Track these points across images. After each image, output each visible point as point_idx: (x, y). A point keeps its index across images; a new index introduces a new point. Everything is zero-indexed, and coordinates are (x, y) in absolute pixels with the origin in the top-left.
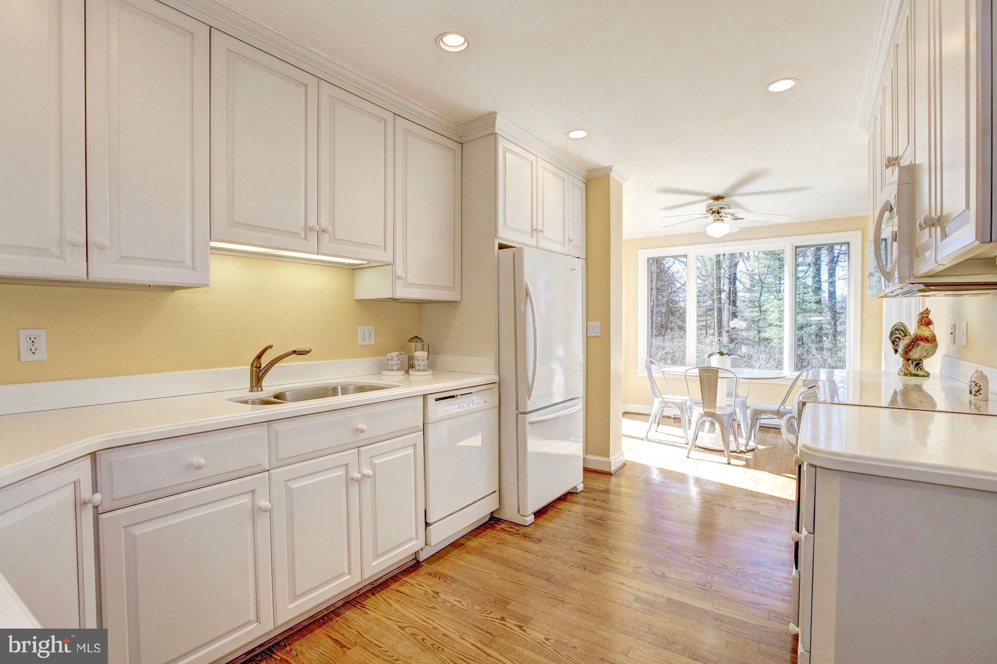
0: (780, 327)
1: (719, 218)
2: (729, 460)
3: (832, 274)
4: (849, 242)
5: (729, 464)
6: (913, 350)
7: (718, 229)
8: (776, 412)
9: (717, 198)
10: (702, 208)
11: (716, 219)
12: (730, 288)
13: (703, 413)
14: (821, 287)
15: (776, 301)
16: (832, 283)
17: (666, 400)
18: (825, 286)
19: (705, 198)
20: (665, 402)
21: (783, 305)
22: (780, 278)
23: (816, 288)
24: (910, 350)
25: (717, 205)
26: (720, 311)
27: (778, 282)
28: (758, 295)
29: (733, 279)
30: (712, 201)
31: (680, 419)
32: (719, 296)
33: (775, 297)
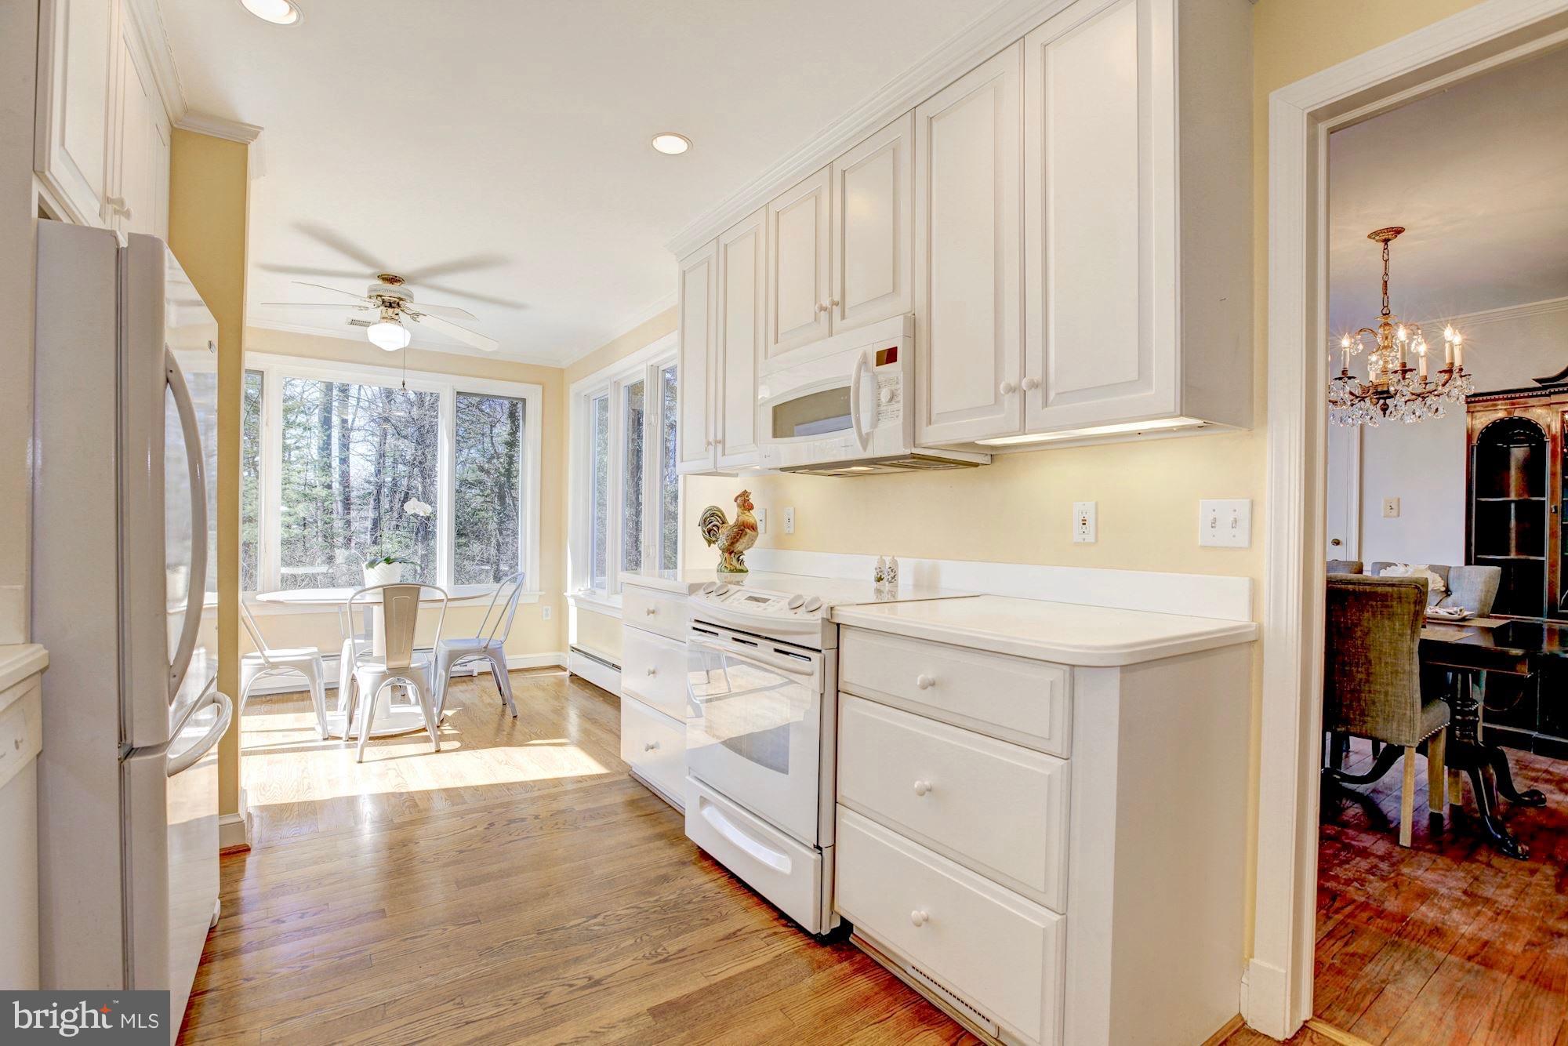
1: (394, 316)
2: (437, 745)
5: (438, 751)
6: (741, 540)
7: (389, 336)
8: (483, 649)
9: (392, 280)
10: (363, 287)
11: (386, 316)
13: (384, 672)
17: (271, 660)
19: (369, 271)
20: (272, 663)
24: (737, 541)
25: (391, 291)
30: (380, 282)
31: (309, 691)
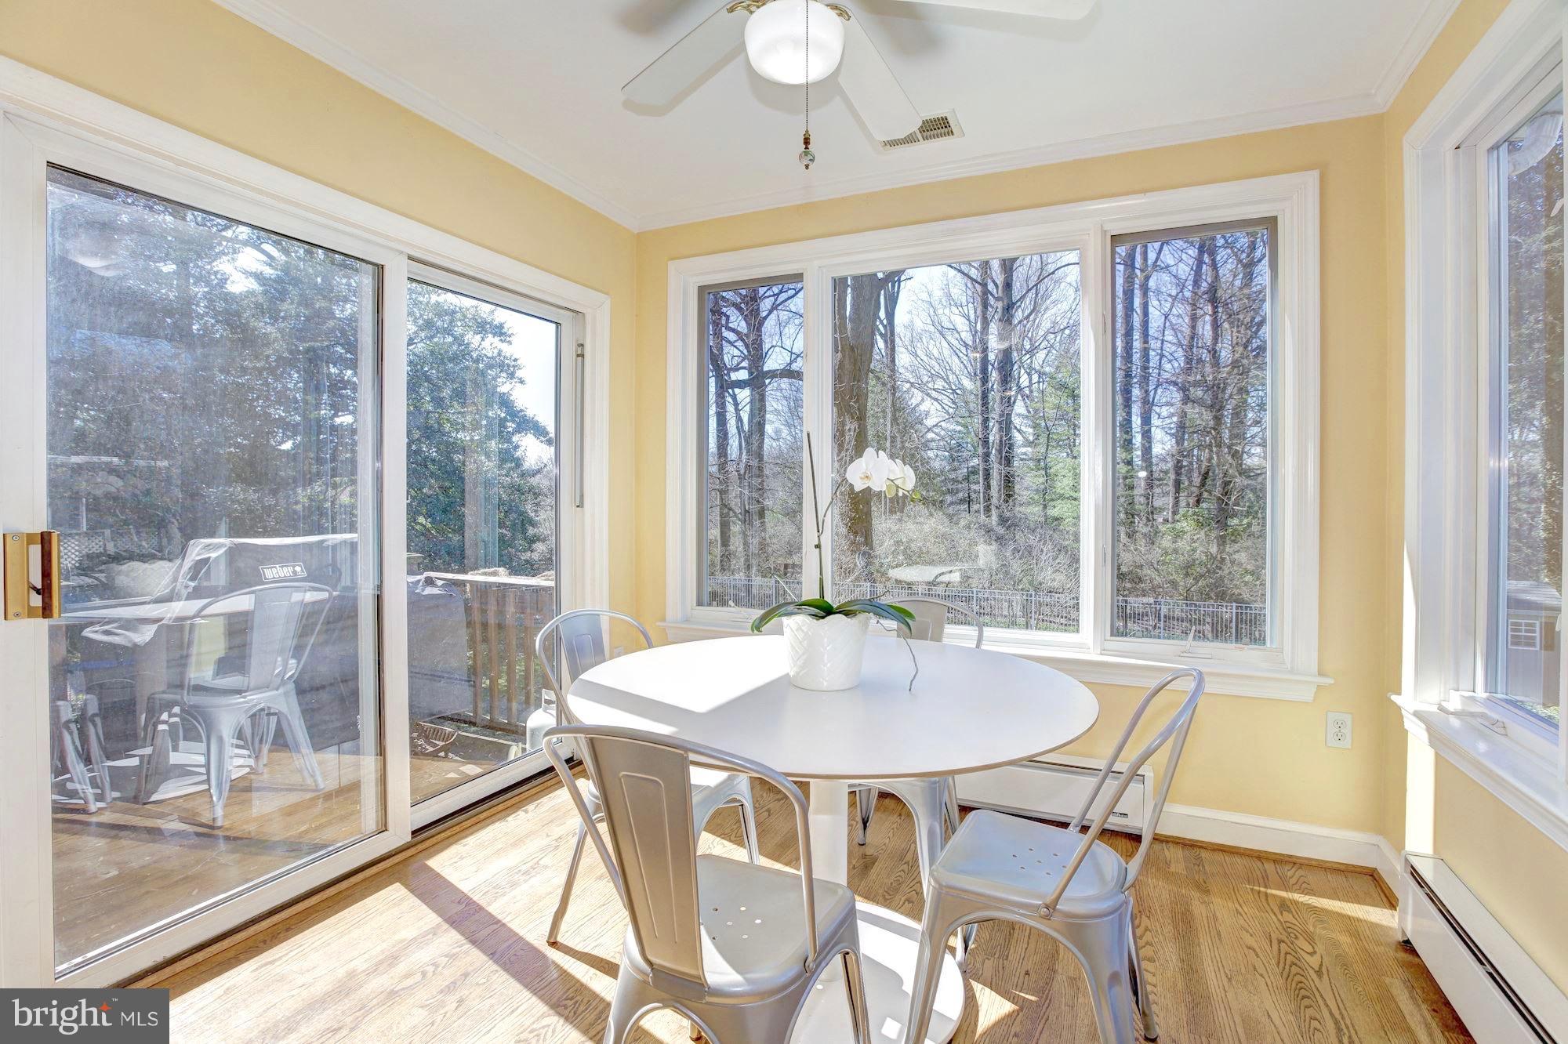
0: (1075, 499)
3: (1146, 420)
4: (1275, 219)
12: (1001, 437)
14: (1131, 440)
15: (1069, 460)
16: (1147, 435)
18: (1138, 440)
21: (1079, 465)
22: (1075, 425)
23: (1125, 440)
26: (987, 475)
27: (1072, 431)
28: (1043, 450)
29: (1006, 425)
32: (985, 450)
33: (1068, 455)
